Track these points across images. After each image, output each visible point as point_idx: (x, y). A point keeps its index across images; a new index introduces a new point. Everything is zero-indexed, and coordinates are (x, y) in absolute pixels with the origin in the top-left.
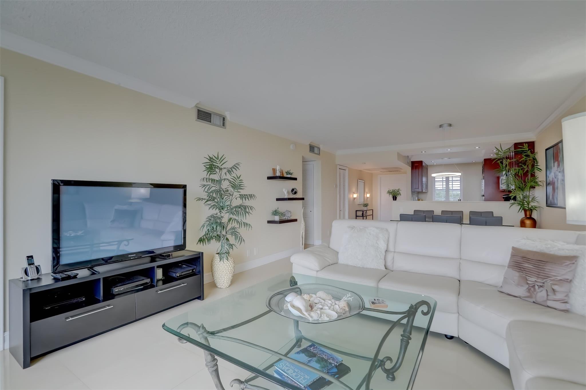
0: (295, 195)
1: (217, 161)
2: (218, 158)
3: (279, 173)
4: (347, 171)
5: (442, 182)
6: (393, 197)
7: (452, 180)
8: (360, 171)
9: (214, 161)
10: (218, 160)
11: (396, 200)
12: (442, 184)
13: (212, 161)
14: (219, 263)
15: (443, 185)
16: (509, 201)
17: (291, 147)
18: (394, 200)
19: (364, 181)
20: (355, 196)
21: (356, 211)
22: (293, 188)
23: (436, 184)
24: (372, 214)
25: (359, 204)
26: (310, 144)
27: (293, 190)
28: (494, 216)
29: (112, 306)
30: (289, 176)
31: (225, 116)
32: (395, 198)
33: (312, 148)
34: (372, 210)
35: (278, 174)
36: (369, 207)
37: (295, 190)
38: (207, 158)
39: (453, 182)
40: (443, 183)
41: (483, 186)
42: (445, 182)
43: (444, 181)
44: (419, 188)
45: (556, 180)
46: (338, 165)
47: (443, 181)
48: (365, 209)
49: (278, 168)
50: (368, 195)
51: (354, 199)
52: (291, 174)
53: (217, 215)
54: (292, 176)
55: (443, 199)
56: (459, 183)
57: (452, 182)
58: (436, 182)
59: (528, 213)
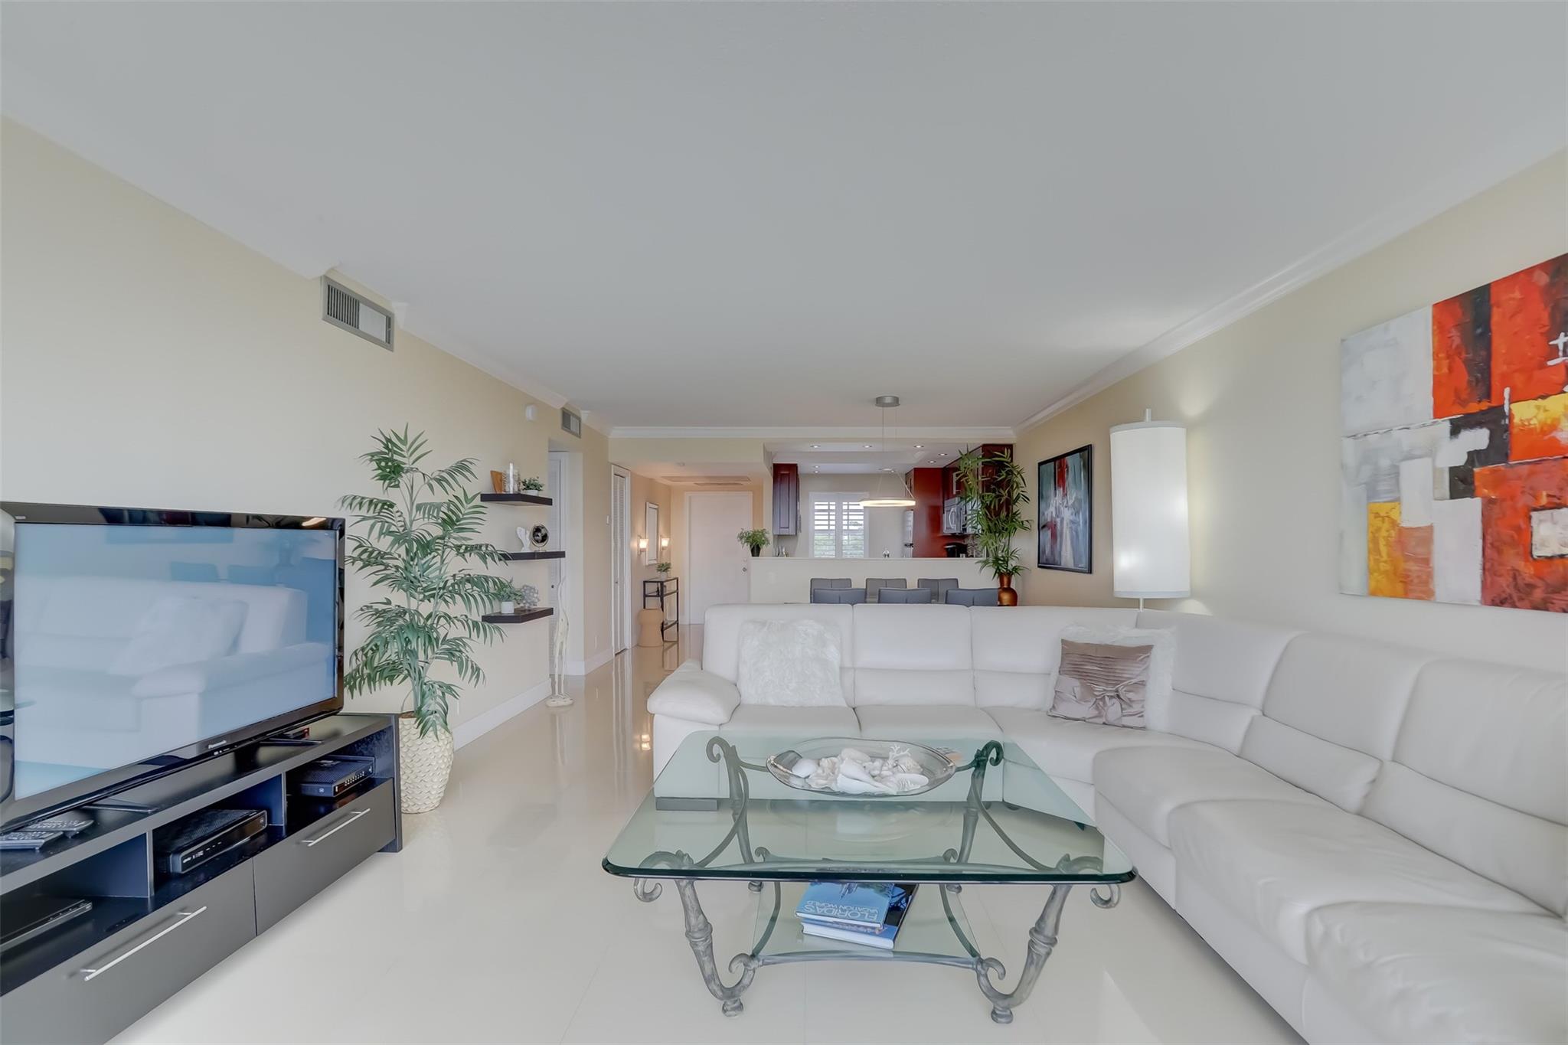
0: (543, 544)
1: (402, 450)
2: (404, 442)
3: (514, 484)
4: (628, 480)
5: (827, 513)
6: (752, 551)
7: (848, 510)
8: (651, 480)
9: (395, 449)
10: (405, 445)
11: (758, 555)
12: (826, 517)
13: (390, 450)
14: (419, 742)
15: (829, 520)
16: (959, 556)
17: (529, 413)
18: (753, 555)
19: (656, 507)
20: (643, 544)
21: (645, 582)
22: (538, 524)
23: (816, 517)
24: (676, 589)
25: (649, 565)
26: (563, 409)
27: (538, 530)
28: (960, 587)
29: (205, 908)
30: (533, 493)
31: (393, 315)
32: (756, 551)
33: (567, 417)
34: (676, 581)
35: (511, 488)
36: (672, 573)
37: (543, 531)
38: (381, 441)
39: (850, 513)
40: (829, 515)
41: (911, 523)
42: (834, 513)
43: (832, 510)
44: (788, 528)
45: (1058, 520)
46: (613, 466)
47: (829, 510)
48: (663, 576)
49: (511, 471)
50: (665, 543)
51: (642, 551)
52: (537, 487)
53: (390, 606)
54: (542, 494)
55: (832, 554)
56: (862, 517)
57: (848, 515)
58: (816, 513)
59: (1005, 580)
